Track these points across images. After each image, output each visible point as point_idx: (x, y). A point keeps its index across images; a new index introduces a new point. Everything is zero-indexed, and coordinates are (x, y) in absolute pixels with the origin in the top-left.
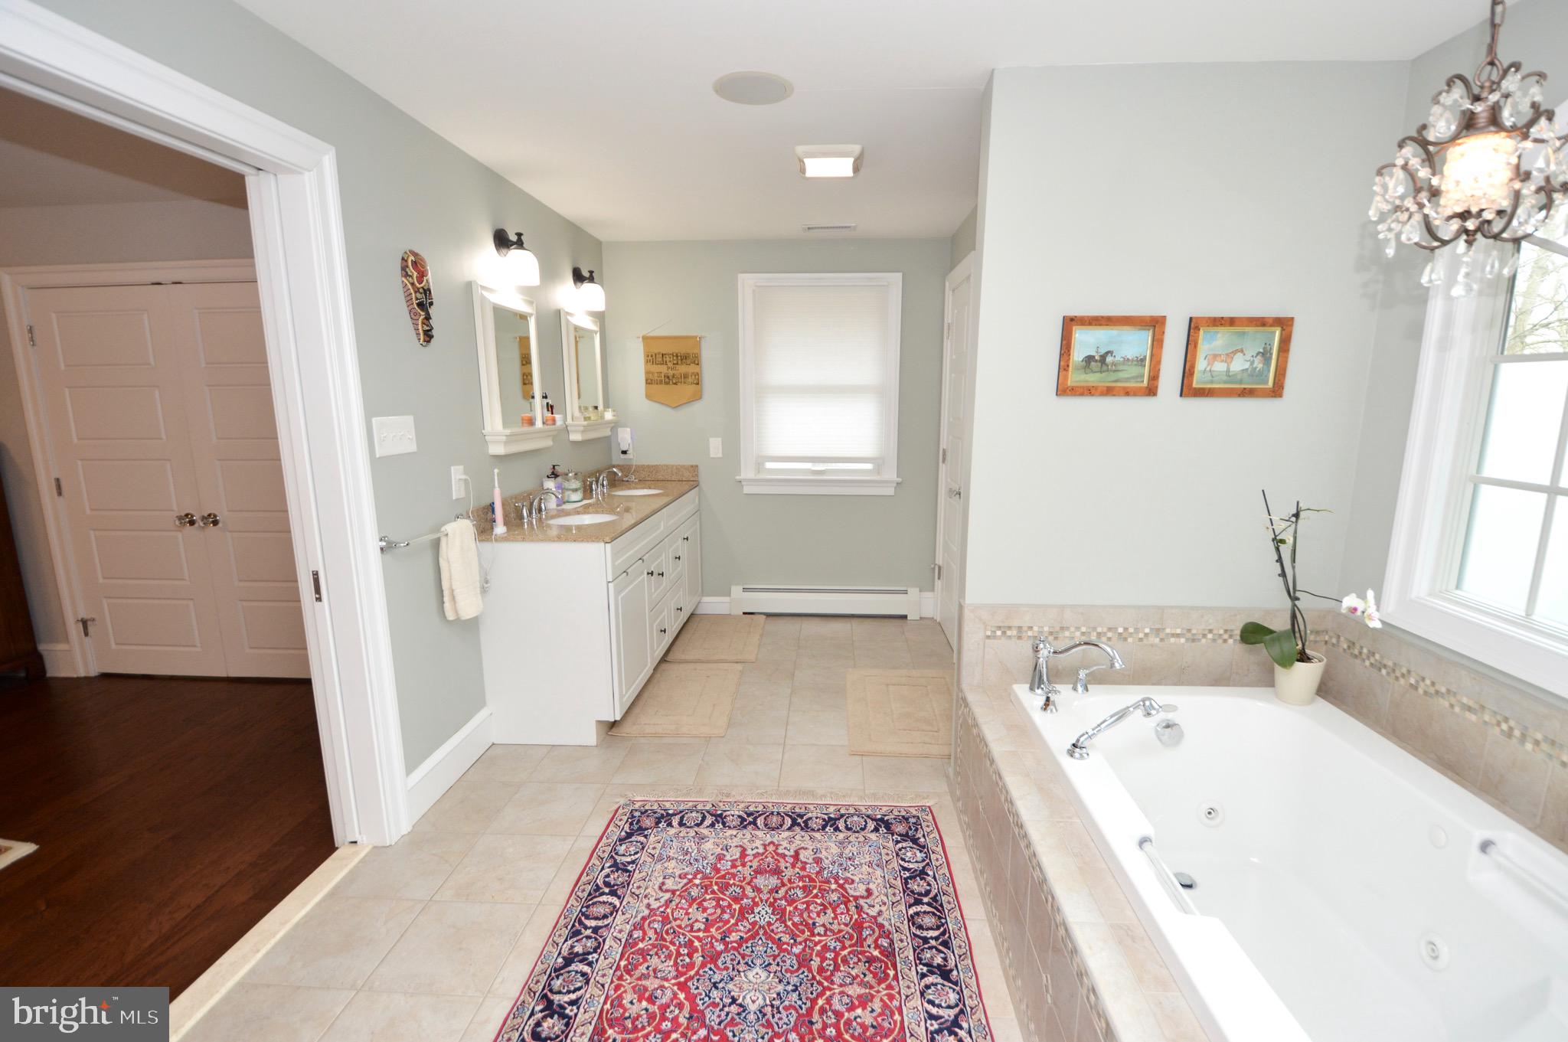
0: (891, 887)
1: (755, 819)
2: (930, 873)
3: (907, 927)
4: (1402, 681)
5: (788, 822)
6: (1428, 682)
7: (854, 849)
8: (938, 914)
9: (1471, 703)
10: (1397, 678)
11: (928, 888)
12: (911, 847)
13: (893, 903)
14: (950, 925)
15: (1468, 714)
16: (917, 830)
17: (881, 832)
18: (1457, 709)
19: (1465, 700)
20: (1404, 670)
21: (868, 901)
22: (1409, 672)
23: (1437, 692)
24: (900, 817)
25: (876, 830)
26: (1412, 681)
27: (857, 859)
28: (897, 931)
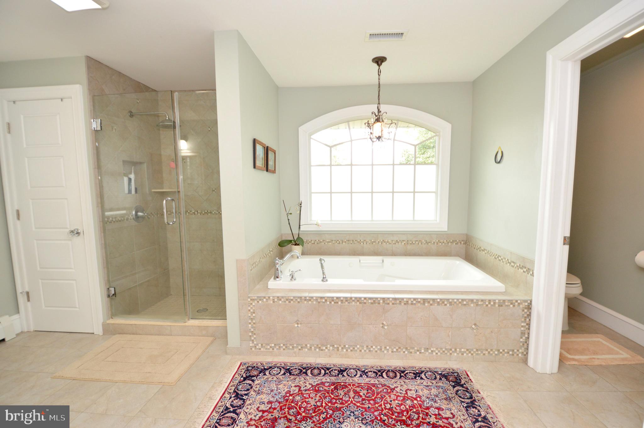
0: (295, 379)
2: (288, 367)
3: (319, 377)
4: (310, 243)
5: (232, 415)
6: (317, 241)
7: (265, 389)
8: (312, 369)
9: (329, 241)
10: (308, 243)
11: (297, 369)
12: (270, 371)
13: (305, 379)
14: (319, 366)
15: (329, 243)
16: (258, 368)
17: (255, 379)
18: (326, 243)
19: (328, 241)
20: (310, 241)
21: (302, 387)
22: (311, 240)
23: (320, 242)
24: (246, 372)
25: (253, 381)
26: (313, 242)
27: (273, 388)
28: (321, 380)
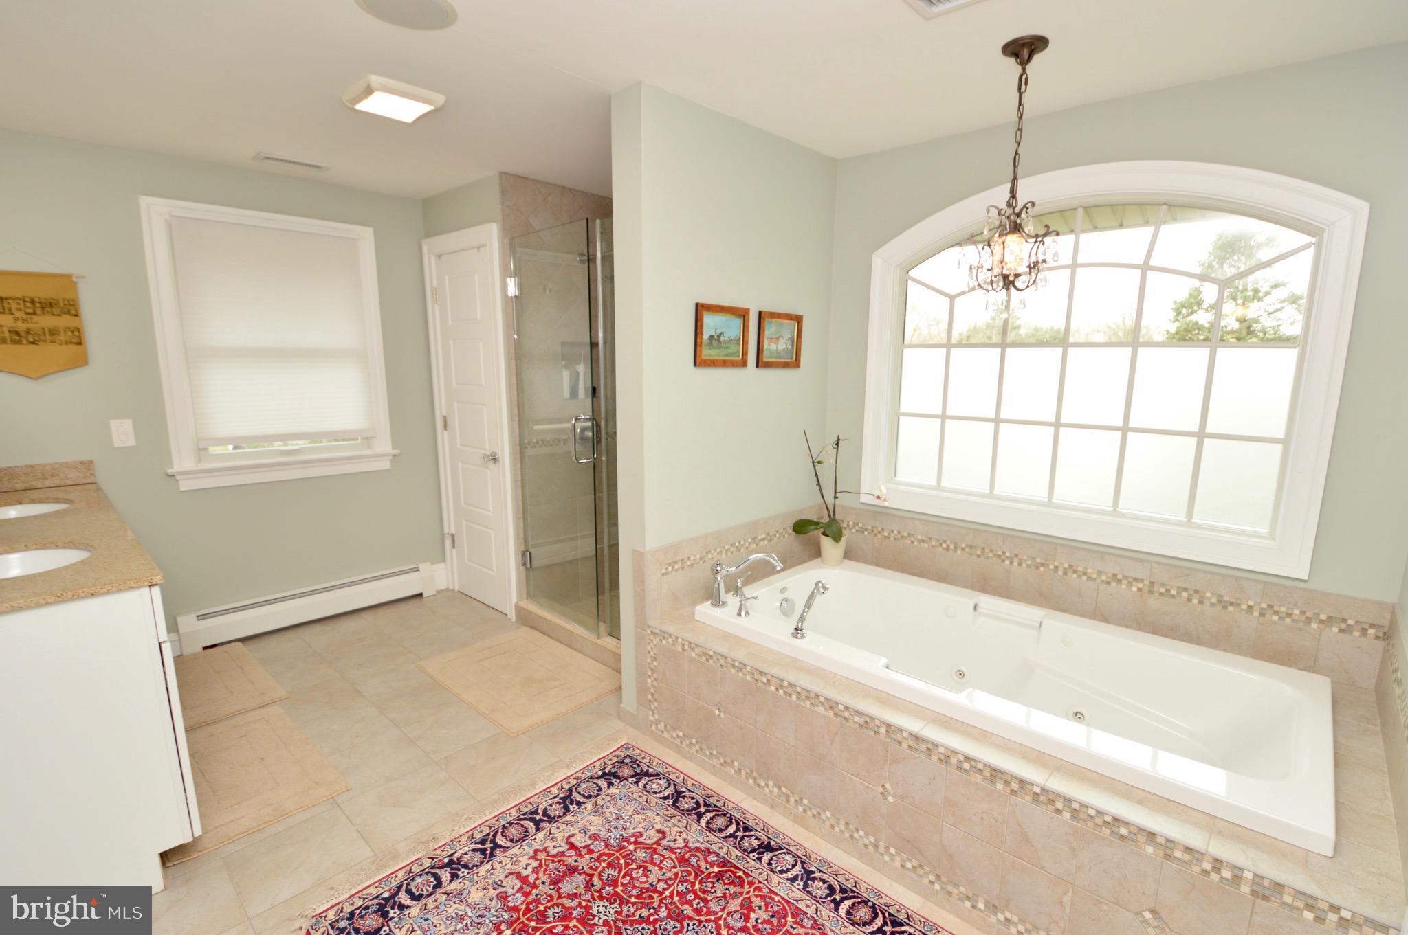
0: (671, 818)
1: (493, 841)
2: (684, 789)
3: (713, 837)
4: (879, 536)
5: (530, 825)
6: (896, 532)
7: (611, 809)
8: (720, 813)
9: (923, 538)
10: (876, 535)
11: (694, 801)
12: (651, 780)
13: (686, 827)
14: (736, 815)
15: (922, 544)
16: (639, 766)
17: (615, 783)
18: (916, 543)
19: (920, 537)
20: (880, 529)
21: (668, 839)
22: (883, 529)
23: (902, 537)
24: (616, 764)
25: (610, 784)
26: (886, 534)
27: (623, 815)
28: (711, 844)
